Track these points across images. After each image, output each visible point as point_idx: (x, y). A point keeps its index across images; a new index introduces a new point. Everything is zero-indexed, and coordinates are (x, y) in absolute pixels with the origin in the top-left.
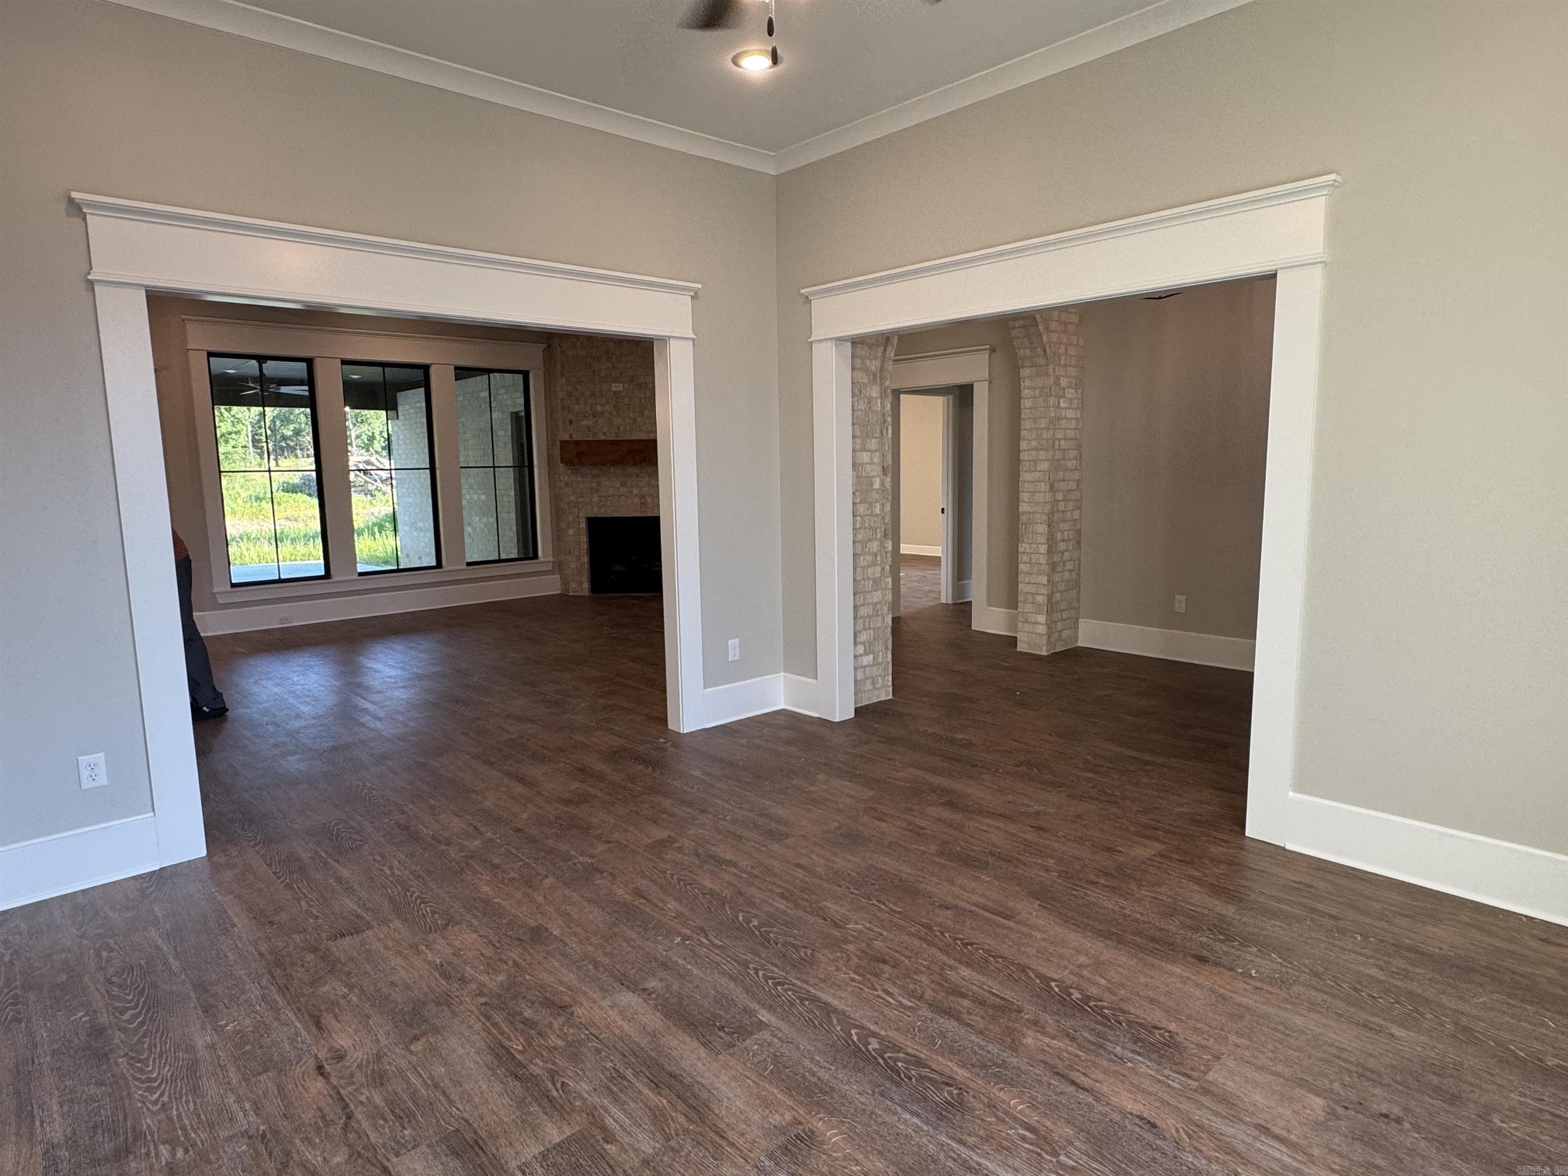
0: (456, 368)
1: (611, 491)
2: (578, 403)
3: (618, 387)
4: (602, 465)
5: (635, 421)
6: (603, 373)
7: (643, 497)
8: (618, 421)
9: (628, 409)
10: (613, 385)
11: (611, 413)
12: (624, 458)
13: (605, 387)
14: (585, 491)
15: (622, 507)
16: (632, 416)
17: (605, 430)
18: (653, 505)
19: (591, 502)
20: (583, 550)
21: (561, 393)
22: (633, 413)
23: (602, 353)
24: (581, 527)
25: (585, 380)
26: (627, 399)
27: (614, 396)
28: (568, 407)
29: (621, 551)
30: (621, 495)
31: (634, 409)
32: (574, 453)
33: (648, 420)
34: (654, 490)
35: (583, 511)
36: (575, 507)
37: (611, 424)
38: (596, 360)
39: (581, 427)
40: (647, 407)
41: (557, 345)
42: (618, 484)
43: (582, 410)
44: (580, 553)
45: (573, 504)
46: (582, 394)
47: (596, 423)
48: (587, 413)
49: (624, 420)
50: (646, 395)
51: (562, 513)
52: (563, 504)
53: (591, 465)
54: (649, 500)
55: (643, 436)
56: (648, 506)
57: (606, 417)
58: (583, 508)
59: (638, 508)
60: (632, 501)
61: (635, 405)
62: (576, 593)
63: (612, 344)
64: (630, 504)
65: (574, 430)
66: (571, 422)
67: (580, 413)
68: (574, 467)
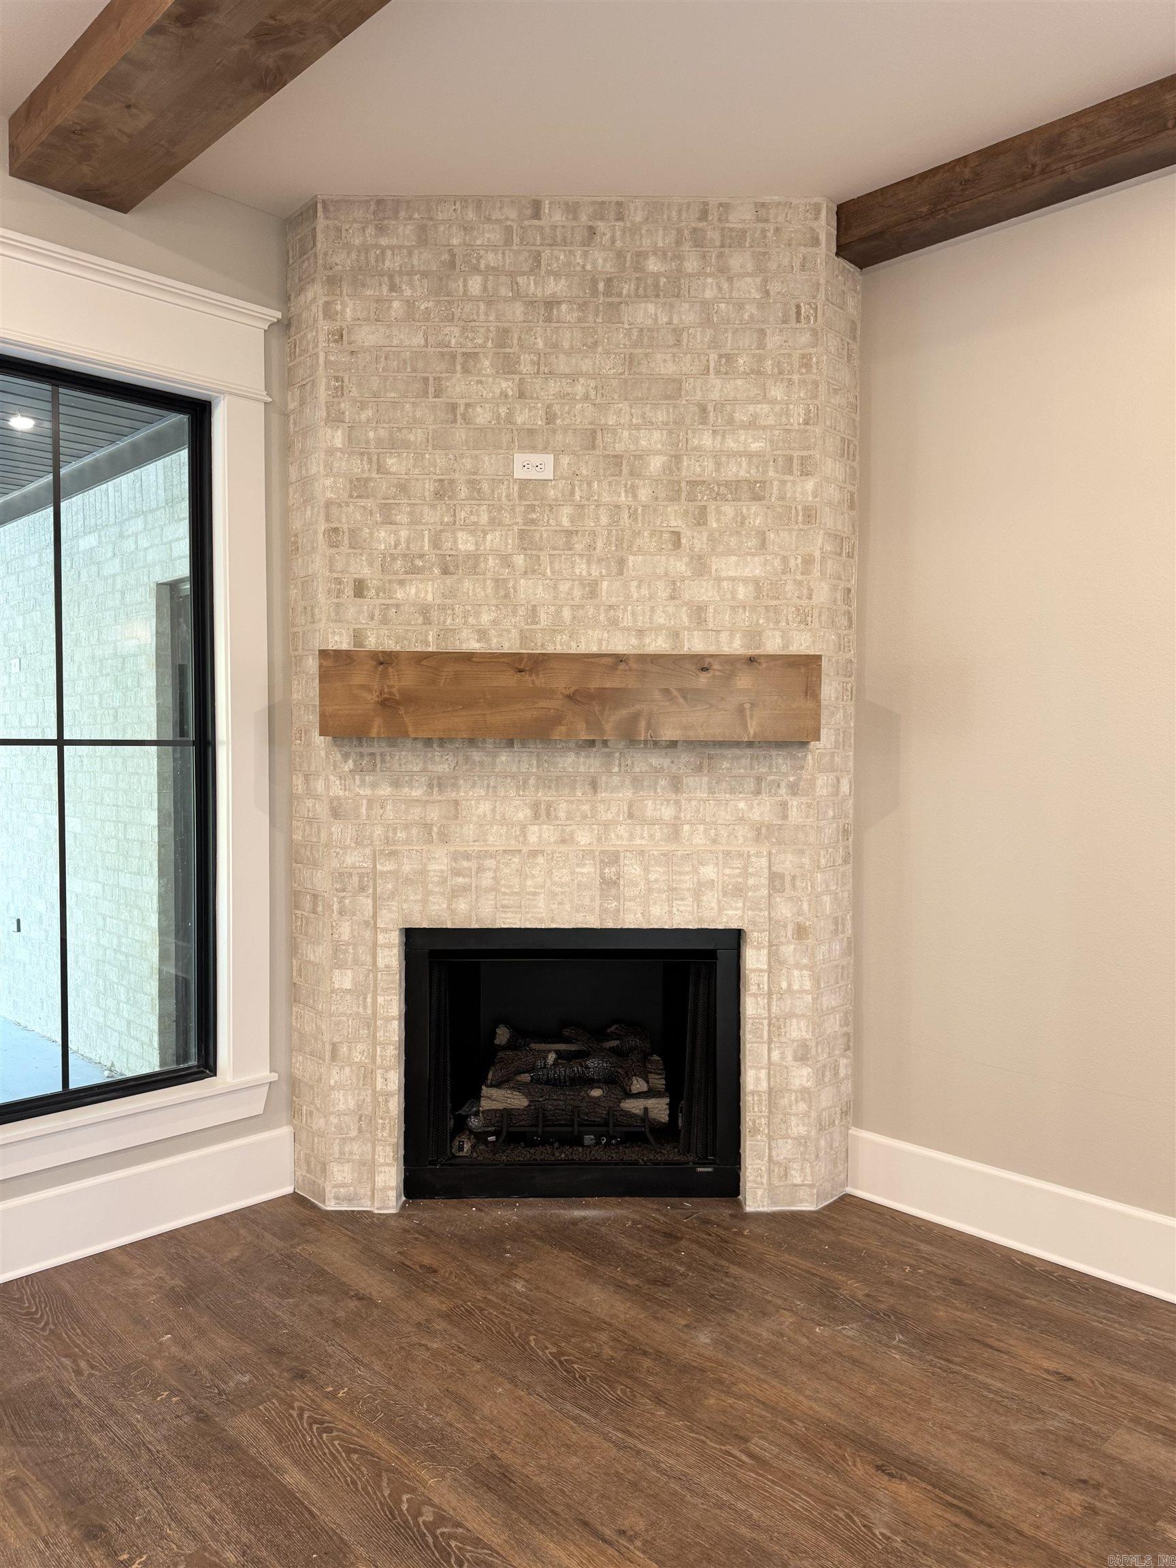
1: (496, 838)
2: (388, 521)
3: (535, 466)
4: (472, 742)
5: (592, 590)
6: (482, 416)
7: (613, 858)
8: (530, 590)
9: (570, 547)
10: (519, 458)
11: (506, 560)
12: (558, 720)
13: (489, 464)
14: (401, 835)
15: (535, 894)
16: (584, 573)
17: (485, 618)
18: (650, 890)
19: (423, 872)
20: (384, 1045)
21: (328, 482)
22: (589, 563)
23: (480, 341)
24: (381, 963)
25: (416, 436)
26: (566, 511)
27: (521, 497)
28: (353, 532)
29: (503, 1035)
30: (534, 854)
31: (591, 547)
32: (373, 697)
33: (639, 587)
34: (652, 837)
35: (394, 904)
36: (362, 889)
37: (506, 596)
38: (459, 368)
39: (397, 606)
40: (639, 541)
41: (317, 310)
42: (524, 814)
43: (404, 545)
44: (374, 1060)
45: (355, 879)
46: (403, 488)
47: (451, 593)
48: (421, 556)
49: (555, 587)
50: (635, 496)
51: (314, 911)
52: (321, 881)
53: (428, 742)
54: (632, 869)
55: (620, 645)
56: (630, 892)
57: (489, 575)
58: (392, 895)
59: (593, 900)
60: (572, 873)
61: (593, 533)
62: (349, 1200)
63: (518, 310)
64: (562, 885)
65: (372, 618)
66: (360, 589)
67: (393, 558)
68: (365, 750)
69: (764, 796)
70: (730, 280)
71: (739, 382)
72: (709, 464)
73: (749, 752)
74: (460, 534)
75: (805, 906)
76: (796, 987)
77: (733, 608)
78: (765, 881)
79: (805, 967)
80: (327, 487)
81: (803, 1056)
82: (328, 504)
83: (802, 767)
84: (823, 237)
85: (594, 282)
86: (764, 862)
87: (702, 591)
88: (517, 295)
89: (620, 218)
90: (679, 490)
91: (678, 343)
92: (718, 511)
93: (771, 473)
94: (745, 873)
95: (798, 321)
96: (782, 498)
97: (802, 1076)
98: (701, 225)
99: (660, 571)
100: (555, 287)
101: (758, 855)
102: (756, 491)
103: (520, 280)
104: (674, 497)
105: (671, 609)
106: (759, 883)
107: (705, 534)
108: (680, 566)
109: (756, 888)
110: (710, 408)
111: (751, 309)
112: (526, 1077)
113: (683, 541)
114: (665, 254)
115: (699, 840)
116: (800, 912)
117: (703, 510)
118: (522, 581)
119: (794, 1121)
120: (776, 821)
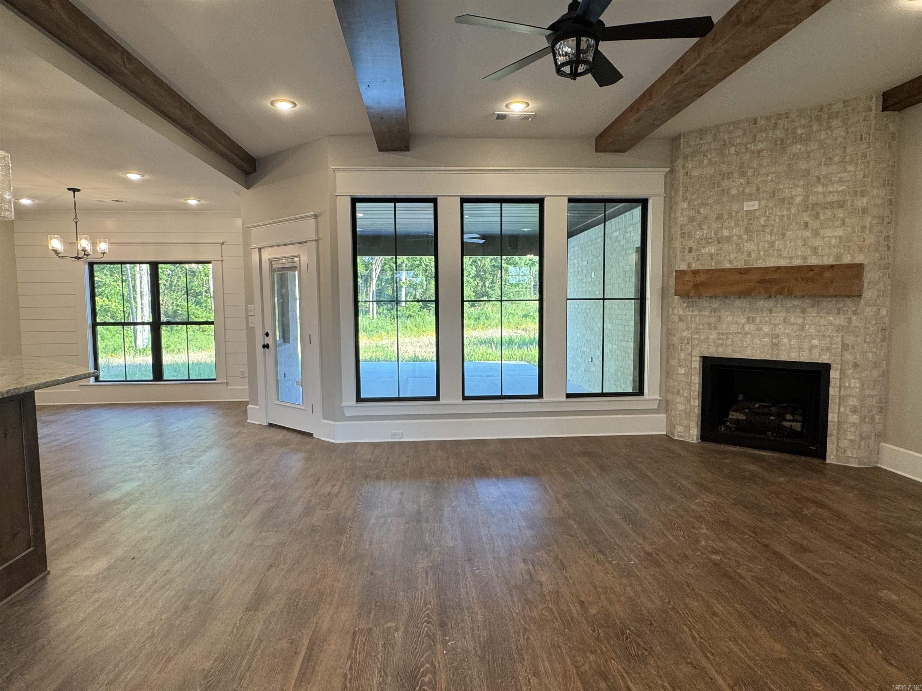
0: (570, 200)
1: (734, 328)
2: (700, 228)
3: (752, 205)
4: (726, 297)
5: (772, 245)
6: (734, 192)
7: (777, 336)
8: (749, 246)
9: (764, 231)
10: (746, 204)
11: (740, 237)
12: (754, 289)
13: (735, 207)
14: (701, 327)
15: (747, 347)
16: (769, 239)
17: (732, 257)
18: (791, 348)
19: (708, 339)
20: (694, 391)
21: (682, 219)
22: (771, 235)
23: (734, 168)
24: (693, 366)
25: (710, 201)
26: (763, 219)
27: (746, 216)
28: (689, 233)
29: (741, 397)
30: (747, 334)
31: (773, 230)
32: (691, 284)
33: (790, 243)
35: (698, 349)
36: (688, 343)
37: (740, 249)
38: (726, 178)
39: (702, 254)
40: (791, 227)
41: (680, 166)
42: (744, 321)
43: (705, 235)
44: (690, 395)
45: (686, 341)
46: (706, 218)
47: (721, 249)
48: (711, 238)
49: (758, 245)
50: (790, 211)
51: (673, 350)
52: (675, 340)
53: (711, 297)
54: (784, 340)
55: (782, 263)
56: (783, 348)
57: (734, 242)
58: (697, 345)
59: (768, 350)
60: (761, 341)
61: (773, 225)
62: (682, 437)
63: (748, 156)
64: (757, 344)
65: (694, 259)
66: (690, 250)
67: (702, 239)
68: (690, 300)
69: (841, 315)
70: (831, 131)
71: (834, 167)
72: (821, 197)
73: (834, 299)
74: (724, 230)
75: (858, 356)
76: (852, 385)
77: (830, 247)
78: (840, 346)
79: (857, 378)
80: (682, 220)
81: (854, 410)
82: (682, 225)
83: (858, 305)
84: (874, 108)
85: (776, 141)
86: (839, 339)
87: (817, 242)
88: (747, 150)
89: (787, 118)
90: (808, 207)
91: (809, 157)
92: (824, 213)
93: (847, 198)
94: (832, 344)
95: (861, 140)
96: (852, 206)
97: (854, 418)
98: (820, 113)
99: (799, 236)
100: (760, 146)
101: (837, 337)
102: (841, 205)
103: (749, 146)
104: (806, 211)
105: (804, 249)
107: (819, 222)
109: (836, 348)
110: (821, 177)
111: (840, 140)
112: (747, 411)
113: (809, 225)
114: (804, 126)
115: (812, 330)
116: (856, 358)
117: (818, 213)
118: (746, 244)
119: (849, 434)
120: (847, 324)
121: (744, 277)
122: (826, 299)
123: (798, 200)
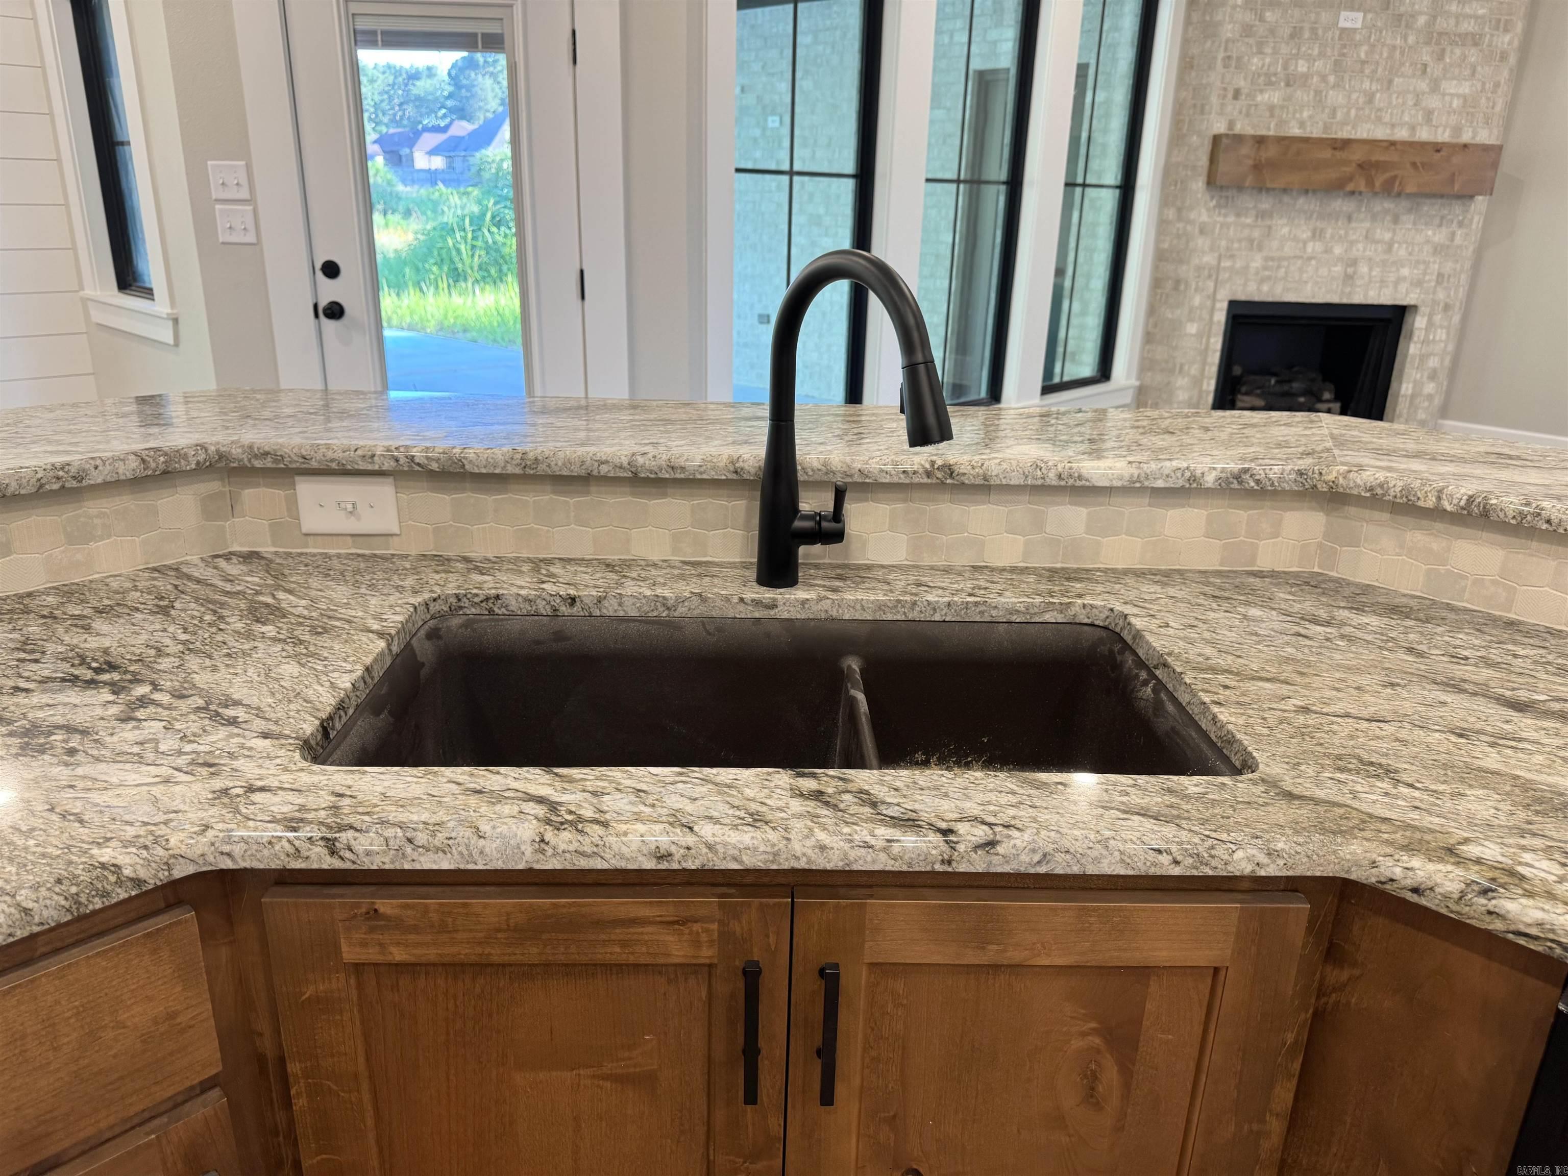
1: (1289, 249)
2: (1260, 52)
3: (1351, 20)
4: (1285, 191)
5: (1370, 98)
7: (1354, 263)
8: (1335, 97)
9: (1362, 71)
10: (1344, 14)
11: (1324, 78)
12: (1351, 179)
13: (1325, 17)
14: (1236, 245)
15: (1307, 282)
16: (1368, 88)
17: (1305, 114)
18: (1370, 281)
19: (1247, 267)
20: (1210, 365)
21: (1230, 27)
22: (1371, 81)
24: (1214, 320)
26: (1365, 48)
27: (1340, 39)
28: (1239, 59)
30: (1310, 259)
31: (1374, 71)
33: (1397, 98)
34: (1376, 250)
35: (1227, 286)
36: (1210, 276)
37: (1320, 101)
39: (1256, 105)
40: (1403, 69)
42: (1306, 235)
43: (1266, 68)
44: (1204, 373)
45: (1206, 272)
46: (1272, 31)
47: (1288, 98)
48: (1275, 74)
49: (1349, 97)
50: (1406, 40)
51: (1176, 289)
52: (1186, 271)
54: (1363, 269)
55: (1381, 133)
56: (1359, 282)
57: (1312, 87)
58: (1227, 280)
59: (1338, 286)
60: (1329, 270)
61: (1377, 63)
64: (1323, 277)
65: (1241, 113)
66: (1237, 94)
67: (1259, 76)
68: (1224, 194)
69: (1443, 228)
72: (1452, 22)
73: (1440, 201)
75: (1452, 293)
76: (1437, 338)
77: (1449, 113)
78: (1434, 277)
79: (1445, 327)
80: (1228, 30)
81: (1433, 376)
82: (1227, 41)
83: (1467, 211)
86: (1436, 266)
87: (1433, 102)
90: (1432, 38)
92: (1452, 52)
93: (1487, 29)
94: (1425, 274)
96: (1490, 45)
97: (1430, 388)
99: (1411, 88)
101: (1435, 262)
102: (1475, 40)
104: (1428, 43)
105: (1413, 112)
106: (1431, 278)
107: (1441, 66)
108: (1423, 85)
109: (1430, 281)
113: (1428, 70)
115: (1403, 253)
116: (1449, 296)
117: (1443, 50)
118: (1331, 92)
119: (1420, 411)
120: (1447, 243)
121: (1339, 154)
122: (1428, 201)
123: (1422, 20)
